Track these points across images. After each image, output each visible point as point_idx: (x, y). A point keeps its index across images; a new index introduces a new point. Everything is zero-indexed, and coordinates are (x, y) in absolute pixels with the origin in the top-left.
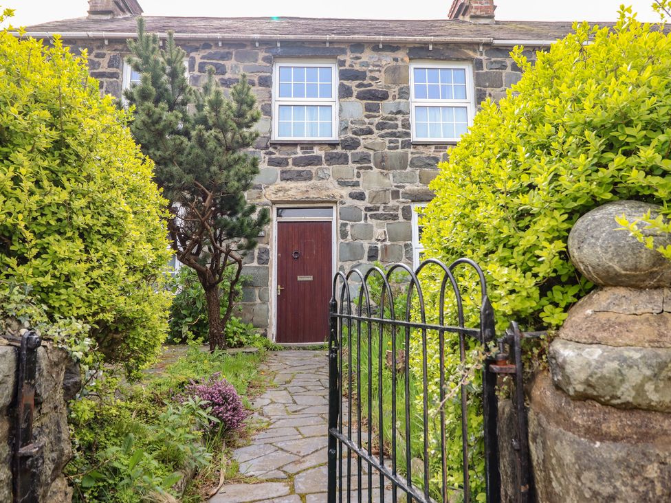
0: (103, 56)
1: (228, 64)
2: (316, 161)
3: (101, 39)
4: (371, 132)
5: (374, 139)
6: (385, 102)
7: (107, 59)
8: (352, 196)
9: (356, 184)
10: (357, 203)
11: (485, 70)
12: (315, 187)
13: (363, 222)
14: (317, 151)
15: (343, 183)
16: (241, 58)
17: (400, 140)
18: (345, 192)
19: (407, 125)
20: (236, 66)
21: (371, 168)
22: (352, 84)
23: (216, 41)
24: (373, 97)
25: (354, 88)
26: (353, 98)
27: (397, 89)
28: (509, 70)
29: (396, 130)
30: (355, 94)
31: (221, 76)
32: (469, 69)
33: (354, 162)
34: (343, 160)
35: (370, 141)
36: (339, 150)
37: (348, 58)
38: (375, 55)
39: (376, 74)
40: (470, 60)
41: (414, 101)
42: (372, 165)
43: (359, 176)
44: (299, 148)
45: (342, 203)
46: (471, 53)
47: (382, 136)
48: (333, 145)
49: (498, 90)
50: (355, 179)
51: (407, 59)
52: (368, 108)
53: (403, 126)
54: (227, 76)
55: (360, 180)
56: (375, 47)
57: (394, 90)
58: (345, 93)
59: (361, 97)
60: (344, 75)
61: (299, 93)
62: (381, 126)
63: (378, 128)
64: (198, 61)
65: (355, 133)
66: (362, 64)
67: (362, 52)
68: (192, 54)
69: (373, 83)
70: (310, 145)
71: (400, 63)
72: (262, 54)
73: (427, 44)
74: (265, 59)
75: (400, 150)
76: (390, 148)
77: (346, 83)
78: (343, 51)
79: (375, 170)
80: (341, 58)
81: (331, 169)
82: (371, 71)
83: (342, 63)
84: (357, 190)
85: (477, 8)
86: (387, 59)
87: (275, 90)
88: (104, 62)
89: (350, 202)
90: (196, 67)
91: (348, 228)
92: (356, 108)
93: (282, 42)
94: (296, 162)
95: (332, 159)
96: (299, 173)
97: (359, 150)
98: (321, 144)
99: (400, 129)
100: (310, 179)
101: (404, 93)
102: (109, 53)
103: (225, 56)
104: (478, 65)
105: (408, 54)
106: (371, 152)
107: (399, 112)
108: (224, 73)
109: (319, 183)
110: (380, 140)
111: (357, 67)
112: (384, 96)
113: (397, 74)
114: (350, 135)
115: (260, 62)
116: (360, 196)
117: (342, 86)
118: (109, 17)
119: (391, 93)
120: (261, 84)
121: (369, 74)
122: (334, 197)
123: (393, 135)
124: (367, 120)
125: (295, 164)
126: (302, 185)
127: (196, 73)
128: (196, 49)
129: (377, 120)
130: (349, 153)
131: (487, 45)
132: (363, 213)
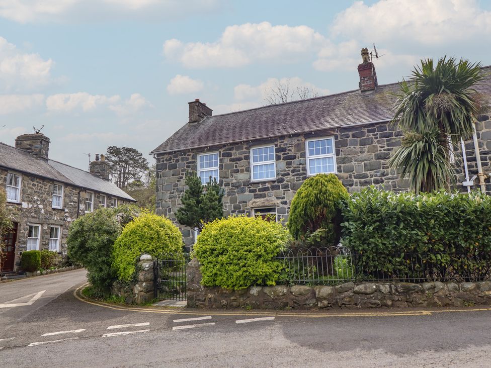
0: (190, 155)
1: (233, 152)
2: (267, 189)
3: (189, 149)
4: (289, 174)
5: (291, 177)
6: (295, 160)
7: (191, 156)
8: (282, 203)
9: (284, 198)
10: (284, 206)
11: (339, 139)
12: (267, 200)
13: (287, 214)
14: (268, 185)
15: (278, 198)
16: (237, 149)
17: (301, 177)
18: (279, 201)
19: (304, 169)
20: (235, 153)
21: (289, 190)
22: (281, 154)
23: (228, 144)
24: (289, 159)
25: (281, 156)
26: (281, 160)
27: (299, 154)
28: (351, 138)
30: (282, 158)
31: (230, 158)
32: (333, 139)
33: (282, 188)
34: (278, 188)
35: (289, 178)
36: (276, 184)
37: (278, 143)
38: (290, 140)
39: (290, 148)
40: (331, 135)
41: (308, 157)
42: (290, 189)
43: (284, 194)
44: (260, 185)
45: (278, 206)
46: (332, 132)
47: (293, 176)
48: (274, 182)
49: (345, 148)
50: (283, 196)
51: (303, 139)
52: (288, 164)
53: (303, 170)
54: (232, 157)
55: (285, 196)
56: (289, 136)
57: (298, 155)
58: (278, 158)
59: (284, 159)
60: (278, 150)
61: (261, 160)
62: (293, 171)
63: (292, 173)
64: (222, 152)
65: (282, 175)
66: (284, 145)
67: (284, 139)
68: (220, 150)
69: (289, 152)
70: (264, 183)
71: (300, 142)
72: (245, 146)
73: (311, 132)
74: (246, 148)
75: (301, 181)
76: (297, 181)
77: (278, 154)
78: (276, 140)
79: (291, 191)
80: (276, 143)
81: (272, 192)
82: (288, 147)
83: (276, 145)
84: (284, 200)
86: (295, 141)
87: (251, 160)
88: (190, 157)
89: (281, 205)
90: (221, 155)
91: (281, 217)
92: (283, 164)
93: (251, 140)
94: (260, 190)
95: (274, 188)
96: (261, 194)
97: (284, 183)
98: (269, 182)
99: (301, 172)
100: (265, 197)
101: (303, 155)
102: (192, 154)
103: (231, 149)
104: (336, 137)
105: (304, 137)
106: (289, 183)
107: (300, 164)
108: (231, 156)
109: (269, 198)
110: (293, 177)
111: (282, 146)
112: (294, 157)
113: (300, 147)
114: (280, 176)
115: (244, 150)
116: (285, 203)
117: (276, 155)
118: (196, 123)
119: (297, 156)
120: (245, 159)
121: (287, 149)
122: (275, 204)
123: (298, 175)
124: (287, 169)
125: (259, 191)
126: (262, 200)
127: (221, 158)
128: (221, 148)
129: (291, 169)
130: (280, 184)
132: (287, 210)
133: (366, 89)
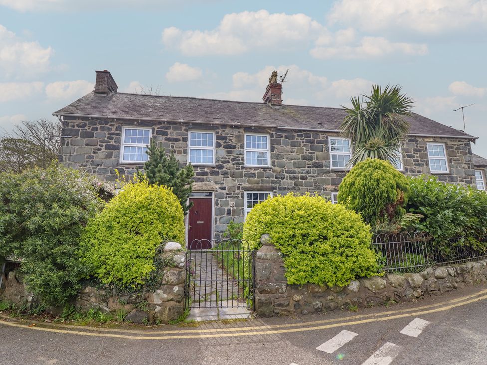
0: (113, 125)
1: (169, 131)
2: (206, 173)
3: (114, 119)
4: (228, 162)
5: (230, 165)
6: (235, 149)
7: (115, 127)
8: (220, 188)
9: (222, 184)
10: (222, 191)
11: (275, 138)
12: (205, 185)
13: (224, 199)
14: (206, 170)
15: (217, 183)
16: (175, 129)
17: (240, 166)
18: (218, 187)
19: (243, 159)
20: (173, 132)
21: (228, 177)
22: (221, 142)
23: (164, 122)
24: (230, 147)
25: (222, 143)
26: (222, 148)
27: (239, 144)
28: (284, 138)
29: (239, 161)
30: (222, 146)
31: (166, 136)
32: (268, 137)
33: (221, 174)
34: (217, 173)
35: (228, 166)
36: (215, 169)
37: (220, 131)
38: (231, 130)
39: (231, 138)
40: (268, 133)
41: (246, 149)
42: (229, 176)
43: (223, 180)
44: (199, 168)
45: (216, 191)
46: (269, 131)
47: (233, 164)
48: (213, 167)
49: (280, 146)
50: (222, 182)
51: (244, 132)
52: (228, 152)
53: (242, 160)
54: (168, 136)
55: (224, 182)
56: (231, 126)
57: (238, 145)
58: (218, 145)
59: (225, 147)
60: (218, 138)
61: (199, 144)
62: (233, 160)
63: (231, 161)
64: (156, 129)
65: (222, 162)
66: (226, 133)
67: (225, 128)
68: (153, 126)
69: (230, 141)
70: (204, 167)
71: (241, 134)
72: (184, 128)
73: (252, 126)
74: (185, 130)
75: (240, 170)
76: (236, 169)
77: (218, 141)
78: (218, 128)
79: (230, 178)
80: (217, 130)
81: (212, 177)
82: (229, 136)
83: (217, 133)
84: (223, 186)
85: (274, 101)
86: (236, 132)
87: (189, 142)
88: (114, 128)
89: (219, 191)
90: (155, 132)
91: (219, 202)
92: (223, 152)
93: (192, 123)
94: (198, 174)
95: (212, 173)
96: (199, 179)
97: (224, 169)
98: (208, 167)
99: (240, 161)
100: (203, 181)
101: (242, 146)
102: (116, 125)
103: (168, 128)
104: (272, 136)
105: (244, 130)
106: (229, 170)
107: (240, 154)
108: (167, 135)
109: (207, 183)
110: (232, 165)
111: (223, 135)
112: (234, 147)
113: (240, 138)
114: (220, 163)
115: (183, 131)
116: (224, 189)
118: (105, 95)
119: (237, 146)
120: (183, 140)
121: (228, 138)
122: (213, 189)
123: (238, 163)
124: (227, 157)
125: (197, 175)
126: (200, 183)
127: (155, 135)
128: (155, 124)
129: (231, 157)
130: (219, 170)
131: (276, 128)
132: (225, 195)
133: (275, 103)
